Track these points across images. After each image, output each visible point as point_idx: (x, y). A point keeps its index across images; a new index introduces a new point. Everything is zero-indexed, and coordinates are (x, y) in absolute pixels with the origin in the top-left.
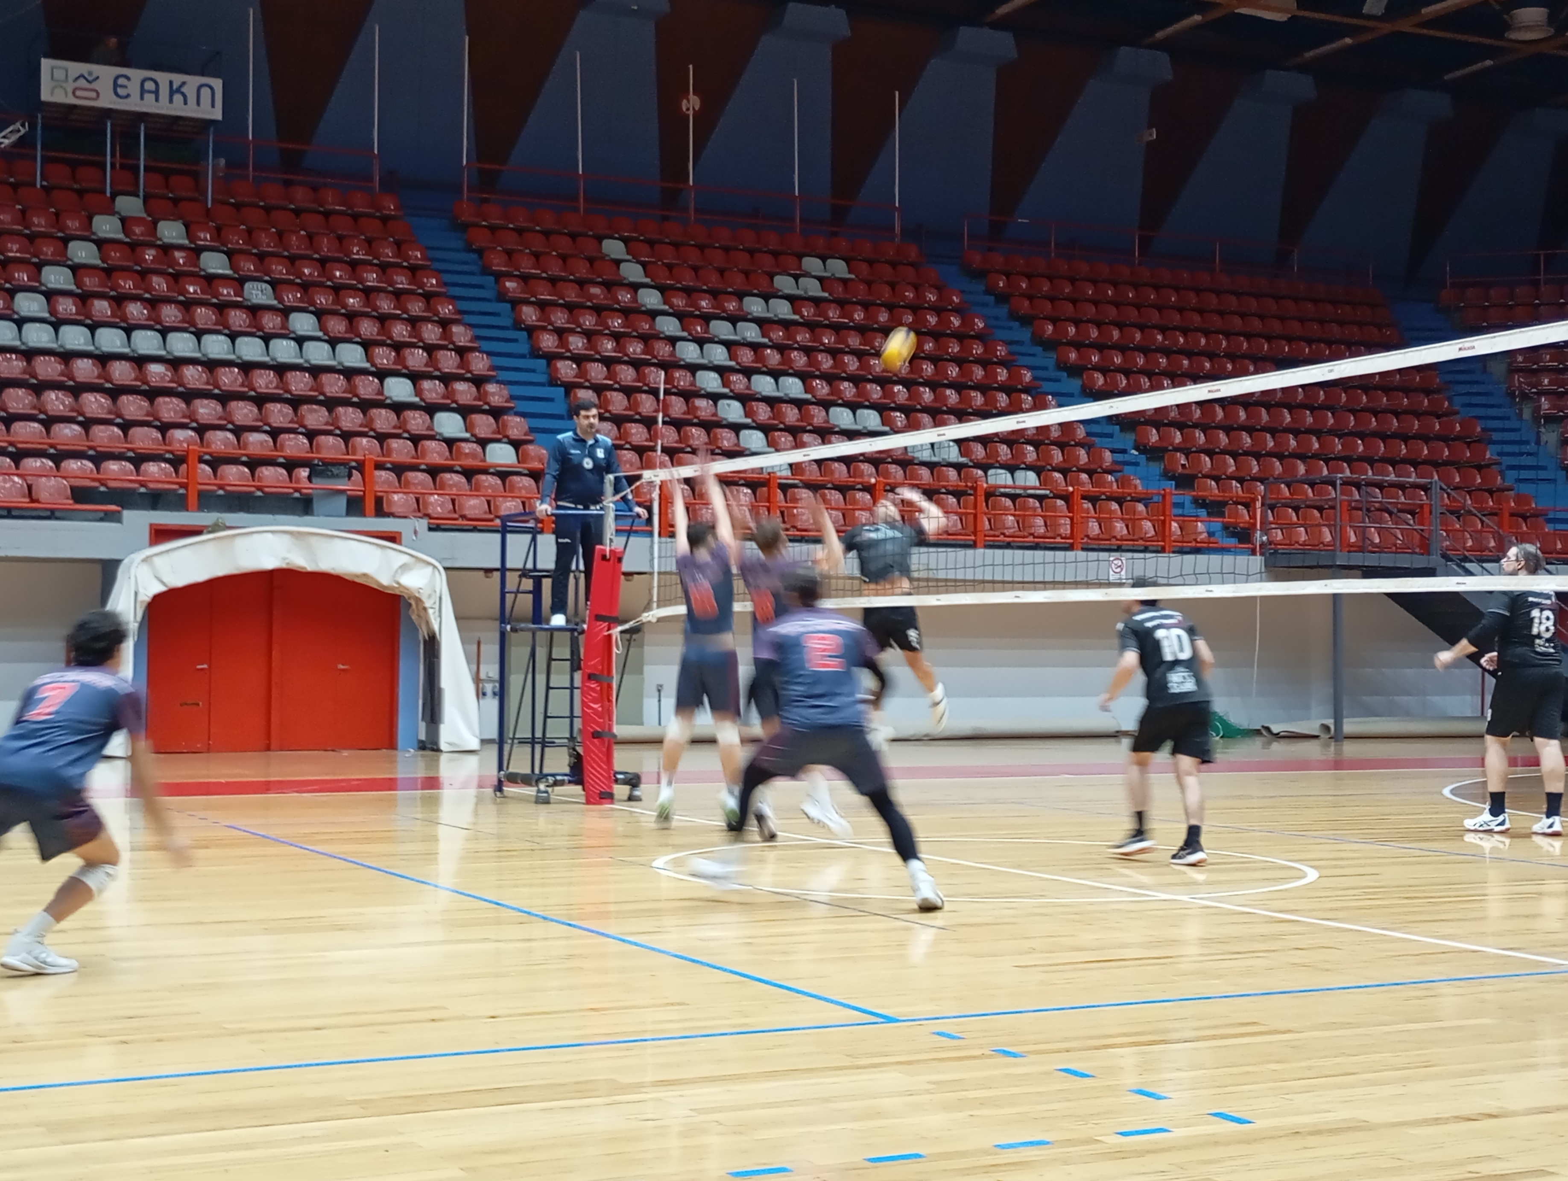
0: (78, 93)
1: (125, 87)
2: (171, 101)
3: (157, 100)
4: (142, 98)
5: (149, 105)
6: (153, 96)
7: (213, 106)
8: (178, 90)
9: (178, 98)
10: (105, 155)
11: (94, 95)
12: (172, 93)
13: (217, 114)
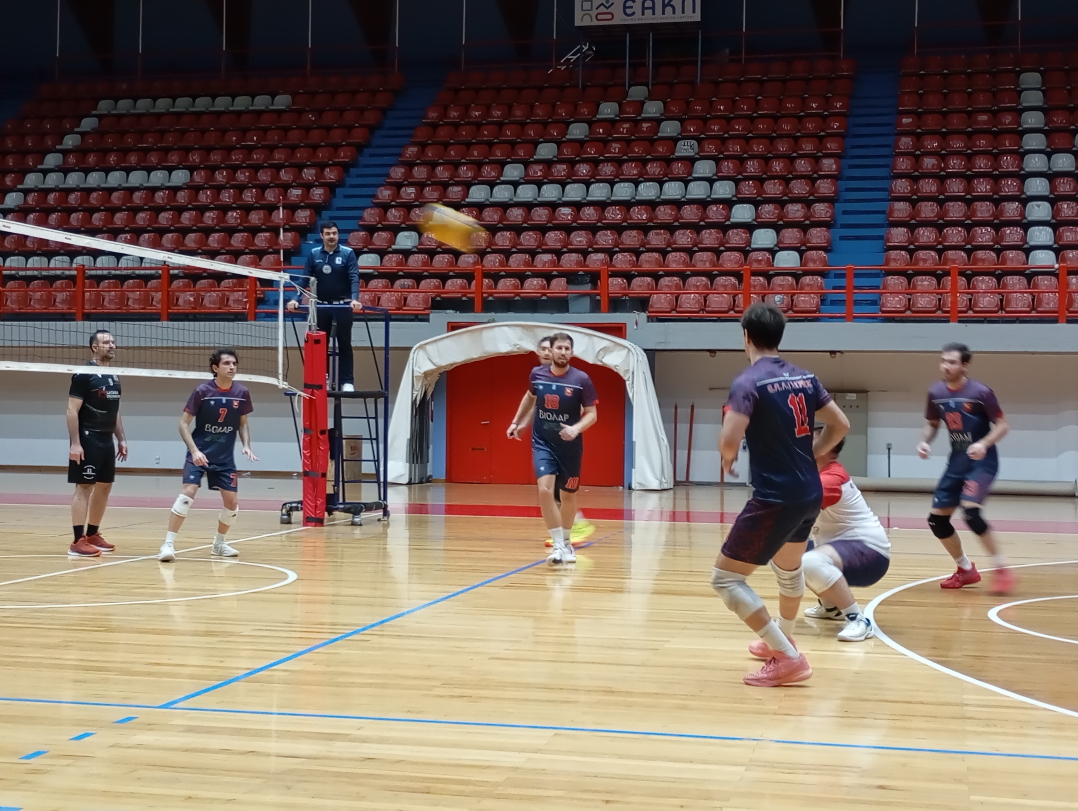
0: (599, 17)
1: (631, 7)
2: (663, 13)
3: (654, 14)
4: (643, 14)
5: (648, 18)
6: (651, 11)
7: (694, 12)
8: (669, 4)
9: (669, 9)
10: (626, 59)
11: (610, 17)
12: (664, 6)
13: (697, 17)
